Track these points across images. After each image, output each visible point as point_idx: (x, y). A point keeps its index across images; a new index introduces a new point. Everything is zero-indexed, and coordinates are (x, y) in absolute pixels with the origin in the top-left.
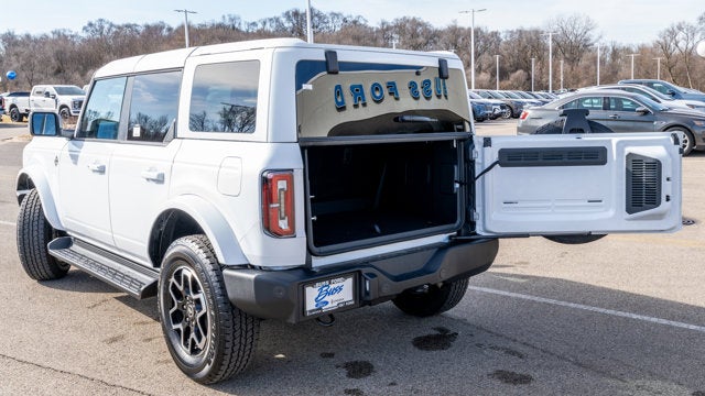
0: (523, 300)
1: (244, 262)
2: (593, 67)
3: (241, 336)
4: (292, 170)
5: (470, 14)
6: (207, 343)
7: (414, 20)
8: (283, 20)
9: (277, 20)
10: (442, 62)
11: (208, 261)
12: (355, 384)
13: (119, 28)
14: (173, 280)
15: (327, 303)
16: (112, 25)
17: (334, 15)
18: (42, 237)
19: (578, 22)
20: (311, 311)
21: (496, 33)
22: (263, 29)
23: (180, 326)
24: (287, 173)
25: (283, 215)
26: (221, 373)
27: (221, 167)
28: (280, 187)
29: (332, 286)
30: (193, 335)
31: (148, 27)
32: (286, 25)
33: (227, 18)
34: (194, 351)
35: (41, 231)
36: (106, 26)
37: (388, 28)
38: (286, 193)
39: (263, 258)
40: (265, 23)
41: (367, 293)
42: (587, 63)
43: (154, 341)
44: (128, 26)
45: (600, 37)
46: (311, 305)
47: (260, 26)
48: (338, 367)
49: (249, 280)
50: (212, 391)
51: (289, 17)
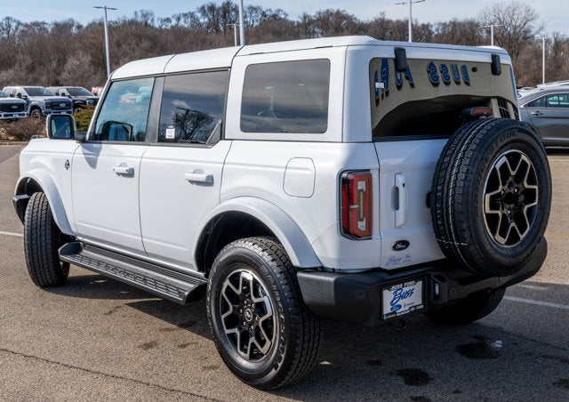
0: (554, 309)
1: (317, 265)
2: (534, 61)
3: (309, 340)
4: (369, 170)
5: (408, 5)
6: (272, 346)
7: (338, 12)
8: (199, 15)
9: (192, 15)
10: (495, 57)
11: (275, 264)
12: (419, 391)
13: (26, 25)
14: (227, 283)
15: (400, 306)
16: (19, 23)
17: (253, 9)
18: (49, 242)
19: (516, 12)
20: (387, 315)
21: (428, 25)
22: (177, 25)
23: (236, 331)
24: (364, 173)
25: (362, 216)
26: (287, 378)
27: (286, 168)
28: (360, 188)
29: (405, 290)
30: (252, 340)
31: (57, 25)
32: (202, 20)
33: (139, 14)
34: (254, 356)
35: (49, 237)
36: (14, 25)
37: (311, 22)
38: (364, 193)
39: (339, 261)
40: (179, 19)
41: (437, 297)
42: (528, 56)
43: (189, 347)
44: (36, 24)
45: (542, 28)
46: (387, 309)
47: (174, 22)
48: (391, 374)
49: (328, 283)
50: (275, 397)
51: (205, 11)
